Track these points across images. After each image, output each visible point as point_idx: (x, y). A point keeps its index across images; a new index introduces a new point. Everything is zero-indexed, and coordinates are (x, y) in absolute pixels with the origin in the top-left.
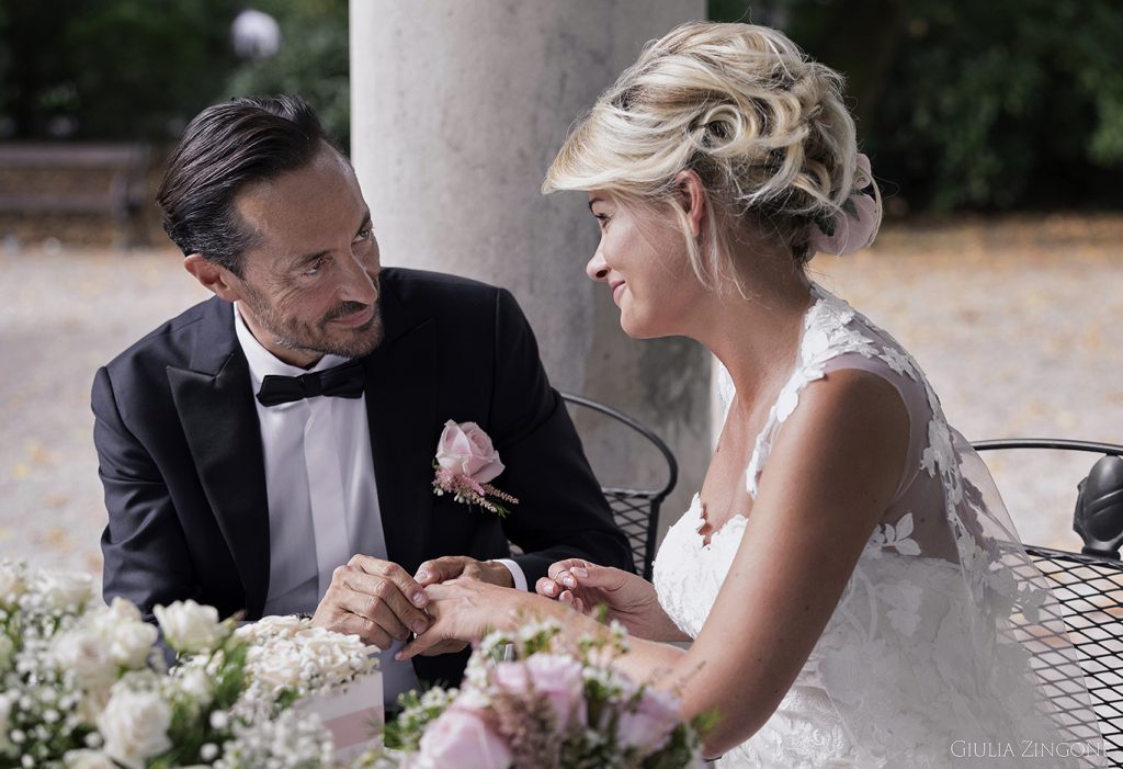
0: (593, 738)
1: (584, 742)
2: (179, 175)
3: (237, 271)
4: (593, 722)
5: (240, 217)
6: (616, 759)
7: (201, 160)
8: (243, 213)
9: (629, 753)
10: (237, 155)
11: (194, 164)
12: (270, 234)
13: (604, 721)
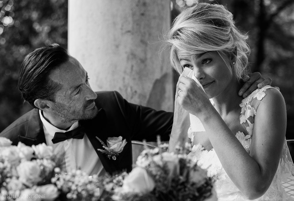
0: (182, 178)
1: (179, 180)
2: (28, 75)
3: (53, 100)
4: (181, 174)
5: (52, 81)
6: (189, 186)
7: (34, 68)
8: (53, 79)
9: (193, 184)
10: (46, 62)
11: (32, 70)
12: (63, 83)
13: (185, 174)
